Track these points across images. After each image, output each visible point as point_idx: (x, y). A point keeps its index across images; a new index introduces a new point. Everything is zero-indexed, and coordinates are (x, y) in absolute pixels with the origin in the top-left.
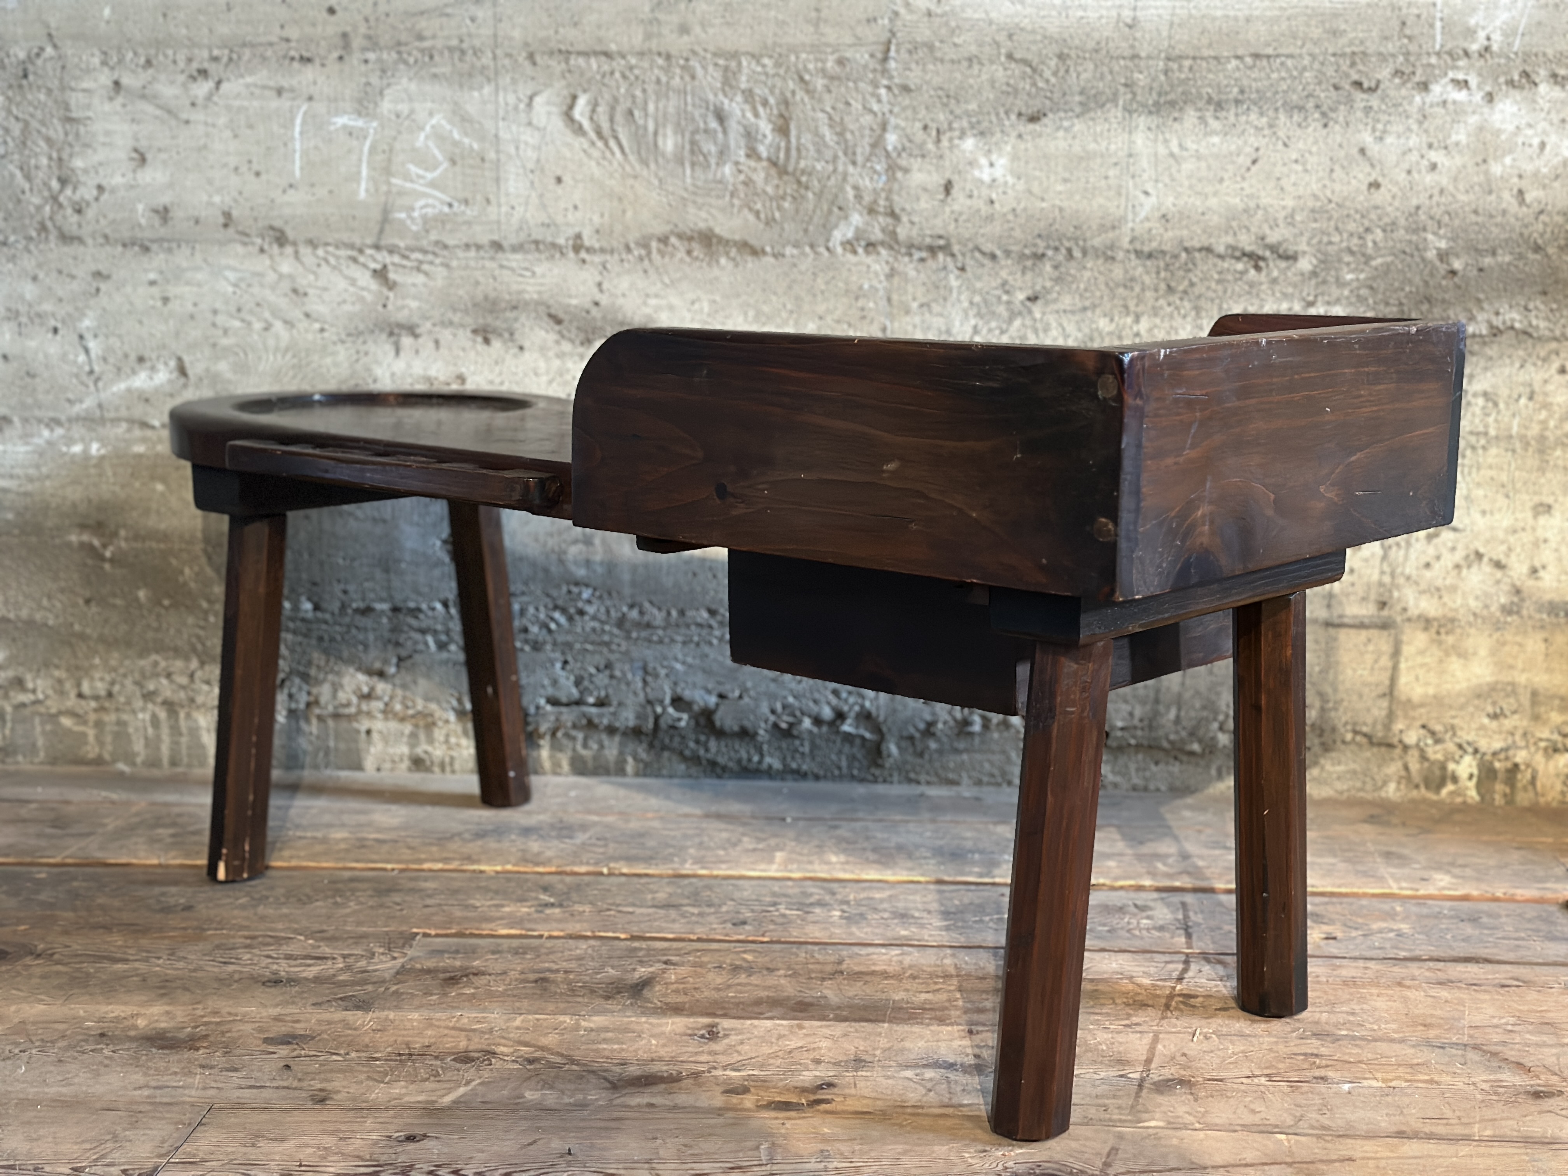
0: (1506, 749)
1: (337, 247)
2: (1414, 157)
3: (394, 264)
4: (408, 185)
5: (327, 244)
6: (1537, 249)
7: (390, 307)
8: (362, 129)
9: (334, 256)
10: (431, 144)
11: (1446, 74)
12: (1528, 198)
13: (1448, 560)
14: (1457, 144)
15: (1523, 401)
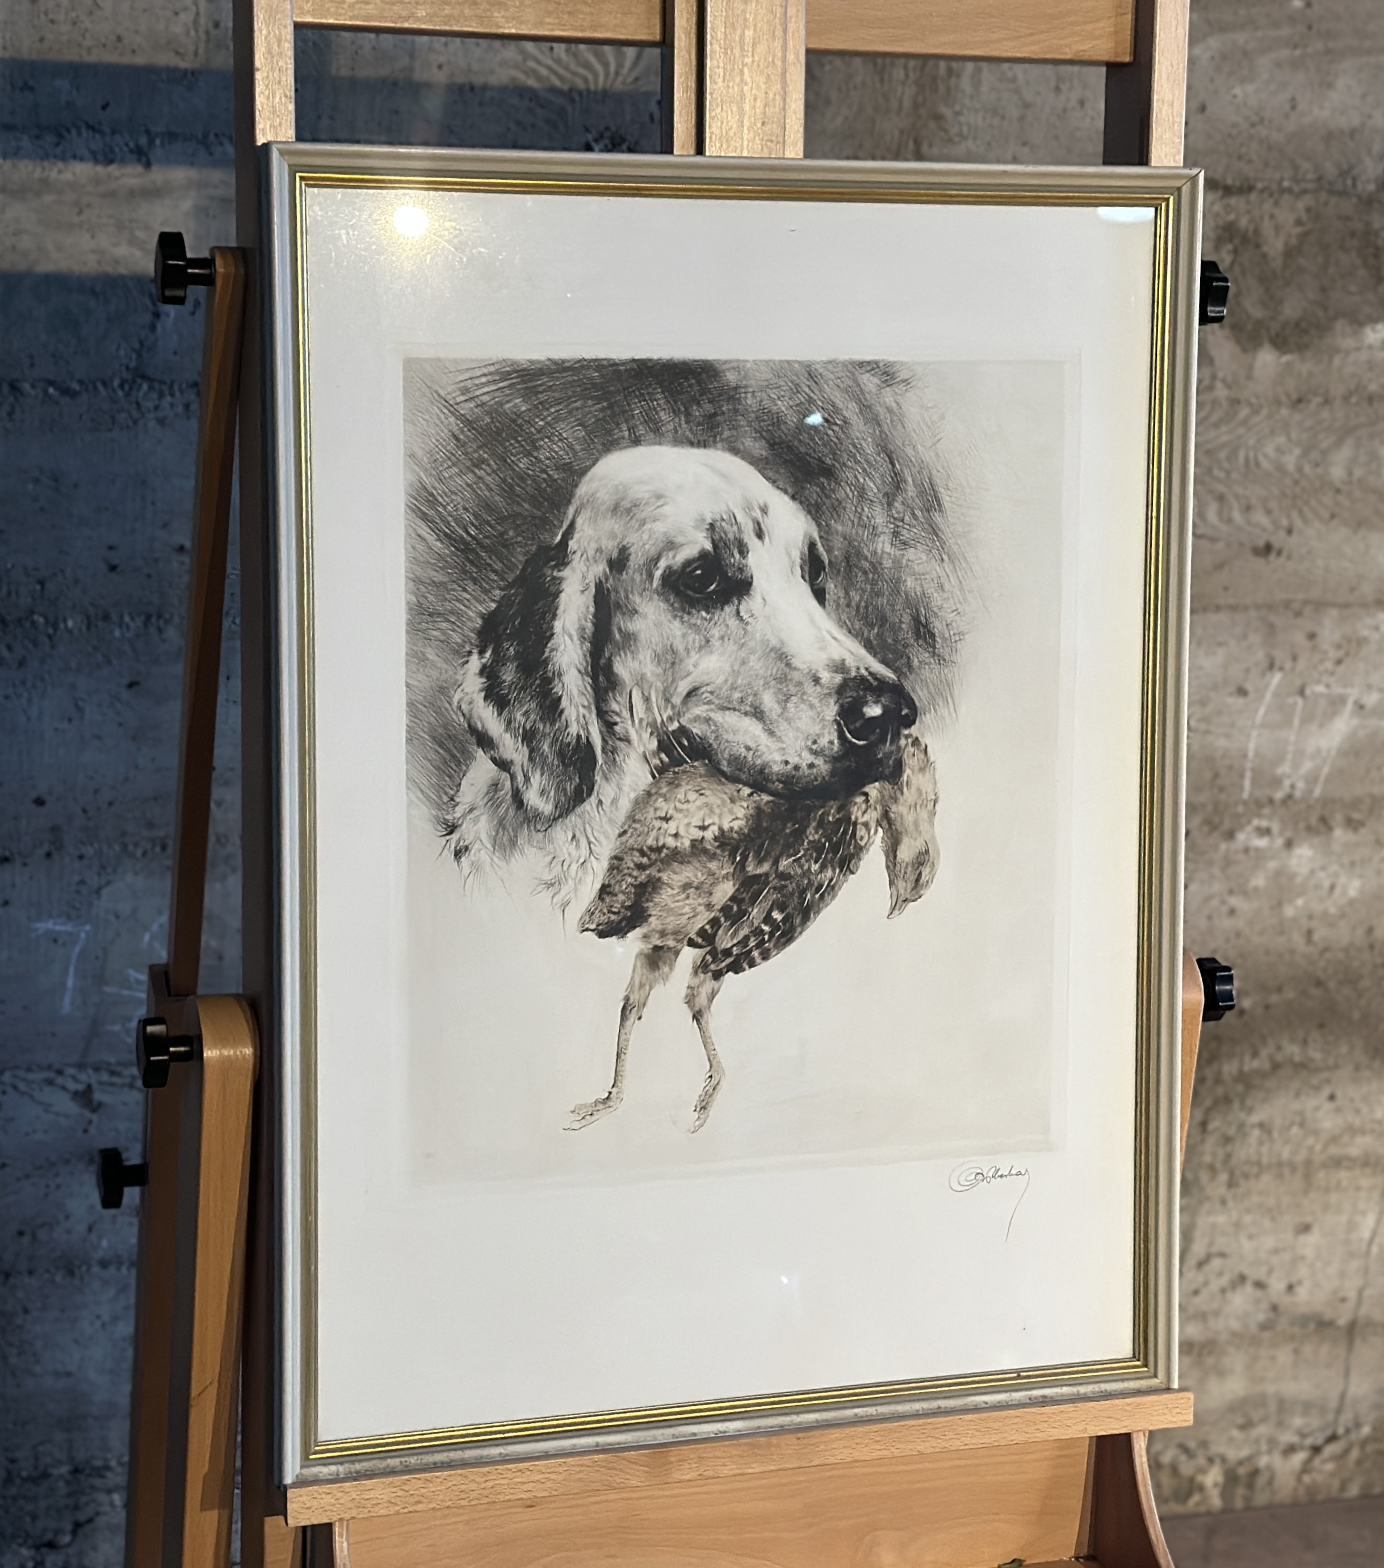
0: (1250, 1458)
1: (29, 1070)
2: (1215, 903)
3: (100, 1083)
4: (126, 992)
5: (16, 1067)
6: (1319, 983)
7: (93, 1130)
8: (70, 934)
9: (24, 1080)
10: (157, 945)
11: (1249, 822)
12: (1316, 937)
13: (1216, 1285)
14: (1256, 889)
15: (1295, 1130)
